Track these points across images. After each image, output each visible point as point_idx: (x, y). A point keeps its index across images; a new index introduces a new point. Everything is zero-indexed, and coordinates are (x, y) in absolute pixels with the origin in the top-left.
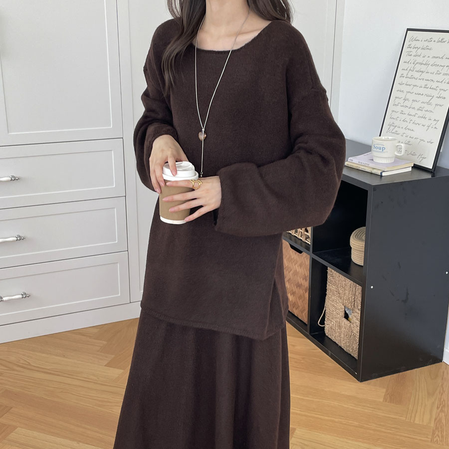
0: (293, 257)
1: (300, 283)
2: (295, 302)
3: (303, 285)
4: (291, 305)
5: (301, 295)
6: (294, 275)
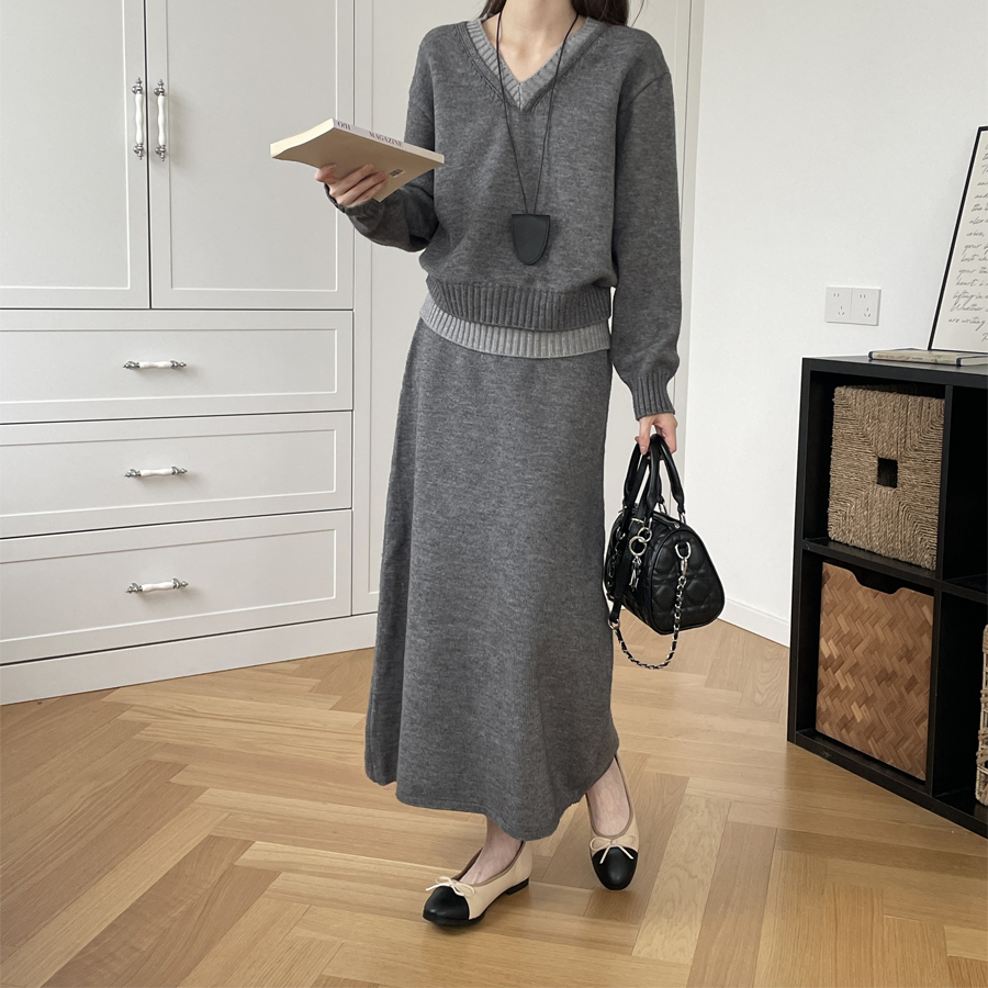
0: (865, 607)
1: (890, 672)
2: (872, 724)
3: (899, 673)
4: (858, 734)
5: (892, 702)
6: (870, 651)
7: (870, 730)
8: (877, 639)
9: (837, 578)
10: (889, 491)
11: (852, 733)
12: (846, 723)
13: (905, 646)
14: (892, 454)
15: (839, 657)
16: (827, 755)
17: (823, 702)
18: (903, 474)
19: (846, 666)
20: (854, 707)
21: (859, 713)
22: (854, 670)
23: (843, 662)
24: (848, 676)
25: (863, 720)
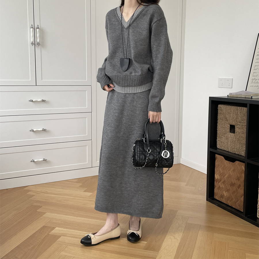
0: (227, 166)
1: (233, 183)
2: (229, 197)
3: (236, 183)
5: (234, 191)
6: (228, 178)
9: (219, 158)
10: (233, 134)
11: (224, 199)
12: (222, 196)
13: (237, 176)
14: (233, 124)
16: (217, 205)
17: (216, 190)
18: (237, 129)
20: (224, 192)
21: (225, 194)
22: (224, 182)
23: (221, 180)
24: (222, 184)
25: (226, 196)
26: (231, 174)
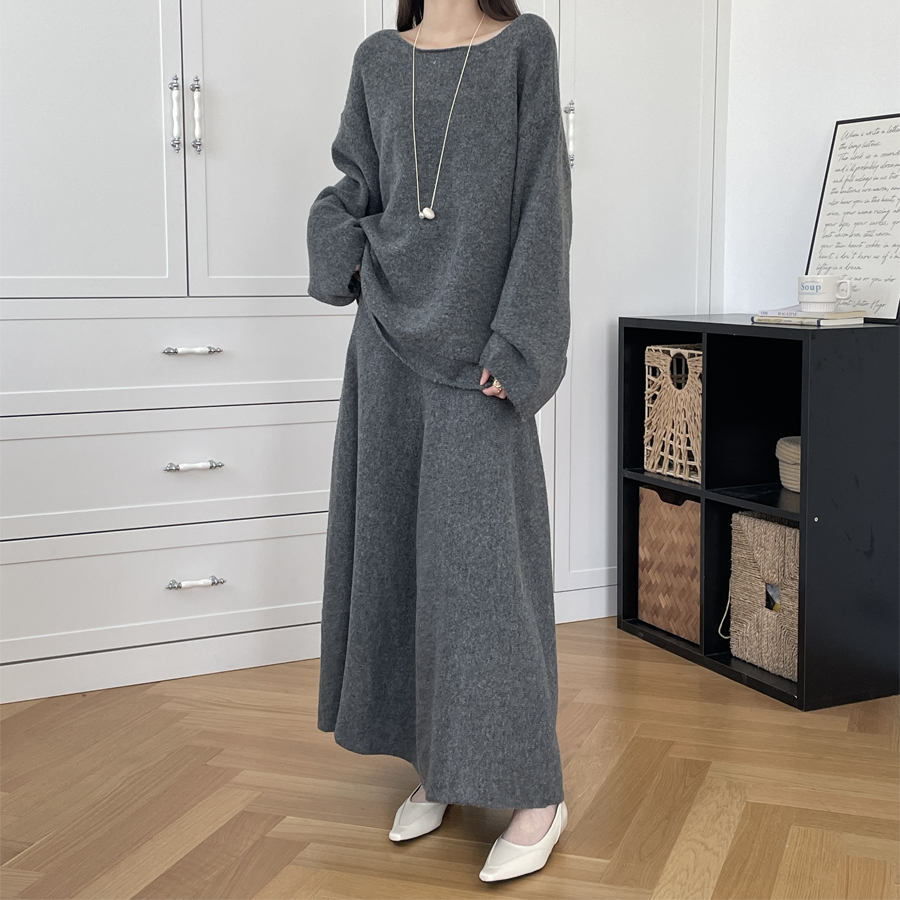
0: (665, 519)
1: (681, 565)
2: (672, 608)
3: (687, 566)
4: (664, 617)
5: (683, 589)
6: (669, 552)
7: (672, 613)
8: (673, 542)
9: (648, 496)
11: (660, 618)
12: (656, 611)
13: (690, 544)
15: (651, 559)
16: (642, 635)
17: (642, 597)
19: (654, 566)
20: (661, 596)
21: (664, 601)
22: (659, 569)
23: (653, 563)
24: (657, 574)
25: (666, 606)
26: (676, 542)
